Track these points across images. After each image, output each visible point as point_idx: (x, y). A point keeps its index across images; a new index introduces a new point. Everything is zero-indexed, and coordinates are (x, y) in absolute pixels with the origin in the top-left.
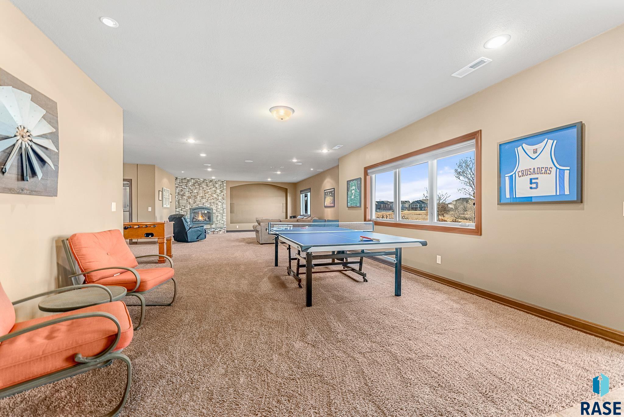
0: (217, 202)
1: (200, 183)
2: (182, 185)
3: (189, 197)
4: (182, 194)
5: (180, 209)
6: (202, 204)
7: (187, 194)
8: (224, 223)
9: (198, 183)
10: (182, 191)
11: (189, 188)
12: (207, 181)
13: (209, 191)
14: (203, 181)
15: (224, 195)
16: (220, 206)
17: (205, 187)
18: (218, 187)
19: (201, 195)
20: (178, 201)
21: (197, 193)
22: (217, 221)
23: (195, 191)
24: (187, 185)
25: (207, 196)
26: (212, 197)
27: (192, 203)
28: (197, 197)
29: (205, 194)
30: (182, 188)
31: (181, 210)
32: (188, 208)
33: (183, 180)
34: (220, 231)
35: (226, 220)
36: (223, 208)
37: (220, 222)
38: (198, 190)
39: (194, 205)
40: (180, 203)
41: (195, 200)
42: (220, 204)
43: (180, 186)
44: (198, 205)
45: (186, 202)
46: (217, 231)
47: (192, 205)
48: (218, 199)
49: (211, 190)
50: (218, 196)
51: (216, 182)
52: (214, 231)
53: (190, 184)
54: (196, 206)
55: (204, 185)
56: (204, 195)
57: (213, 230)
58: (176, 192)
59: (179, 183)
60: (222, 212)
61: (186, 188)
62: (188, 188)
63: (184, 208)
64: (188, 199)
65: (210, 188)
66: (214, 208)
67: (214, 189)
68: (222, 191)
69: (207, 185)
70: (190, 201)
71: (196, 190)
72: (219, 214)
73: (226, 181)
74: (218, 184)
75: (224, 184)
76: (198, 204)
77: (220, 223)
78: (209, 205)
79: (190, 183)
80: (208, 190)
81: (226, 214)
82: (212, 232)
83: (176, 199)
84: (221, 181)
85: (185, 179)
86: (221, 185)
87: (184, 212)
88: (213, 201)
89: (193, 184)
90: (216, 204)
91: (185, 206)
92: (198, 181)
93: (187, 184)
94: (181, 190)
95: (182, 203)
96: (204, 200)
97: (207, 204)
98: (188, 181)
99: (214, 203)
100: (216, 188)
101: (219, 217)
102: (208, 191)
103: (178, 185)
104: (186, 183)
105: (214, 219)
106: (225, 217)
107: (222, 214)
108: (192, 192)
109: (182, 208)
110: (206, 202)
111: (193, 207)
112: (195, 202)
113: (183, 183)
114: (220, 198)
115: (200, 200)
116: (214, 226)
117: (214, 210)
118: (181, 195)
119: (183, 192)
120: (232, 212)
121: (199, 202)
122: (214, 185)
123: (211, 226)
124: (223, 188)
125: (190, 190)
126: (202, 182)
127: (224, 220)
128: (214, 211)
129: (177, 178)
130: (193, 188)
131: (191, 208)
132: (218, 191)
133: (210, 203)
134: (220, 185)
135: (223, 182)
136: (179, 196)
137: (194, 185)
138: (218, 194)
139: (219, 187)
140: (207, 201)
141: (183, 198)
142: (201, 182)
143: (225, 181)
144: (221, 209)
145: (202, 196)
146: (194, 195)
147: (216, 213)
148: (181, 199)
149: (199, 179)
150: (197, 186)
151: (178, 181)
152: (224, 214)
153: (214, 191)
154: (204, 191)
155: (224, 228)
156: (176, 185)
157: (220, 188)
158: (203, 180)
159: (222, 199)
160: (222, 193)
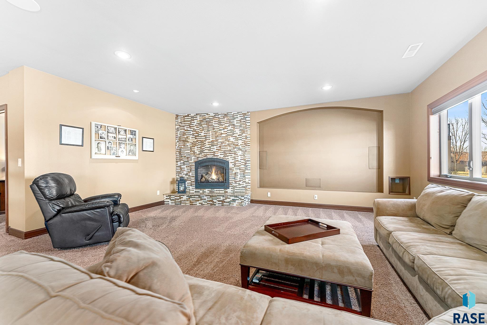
0: (235, 150)
1: (209, 120)
2: (184, 125)
3: (194, 144)
4: (184, 139)
5: (182, 162)
6: (213, 154)
7: (191, 139)
8: (246, 186)
9: (206, 120)
10: (184, 134)
11: (194, 129)
12: (220, 116)
13: (222, 132)
14: (214, 117)
15: (246, 137)
16: (240, 157)
17: (217, 125)
18: (237, 125)
19: (211, 139)
20: (179, 150)
21: (204, 137)
22: (236, 182)
23: (203, 134)
24: (191, 126)
25: (220, 141)
26: (227, 142)
27: (198, 153)
28: (205, 142)
29: (216, 137)
30: (184, 131)
31: (183, 164)
32: (192, 161)
33: (185, 118)
34: (234, 200)
35: (250, 182)
36: (244, 160)
37: (240, 184)
38: (207, 132)
39: (200, 156)
40: (182, 153)
41: (202, 148)
42: (240, 153)
43: (181, 128)
44: (206, 156)
45: (189, 151)
46: (228, 200)
47: (197, 156)
48: (236, 145)
49: (226, 130)
50: (236, 139)
51: (233, 117)
52: (223, 201)
53: (195, 123)
54: (204, 158)
55: (214, 123)
56: (215, 139)
57: (222, 198)
58: (176, 136)
59: (181, 122)
60: (243, 166)
61: (189, 129)
62: (192, 130)
63: (186, 160)
64: (193, 147)
65: (223, 126)
66: (230, 160)
67: (229, 128)
68: (243, 131)
69: (220, 123)
70: (195, 150)
71: (203, 132)
72: (238, 171)
73: (251, 112)
74: (237, 119)
75: (247, 119)
76: (206, 154)
77: (241, 186)
78: (222, 156)
79: (195, 121)
80: (220, 130)
81: (249, 171)
82: (221, 203)
83: (177, 148)
84: (243, 114)
85: (188, 116)
86: (242, 121)
87: (186, 167)
88: (229, 148)
89: (199, 122)
90: (235, 154)
91: (188, 158)
92: (207, 116)
93: (191, 123)
94: (182, 133)
95: (185, 153)
96: (215, 147)
97: (219, 154)
98: (193, 118)
99: (230, 152)
100: (233, 126)
101: (239, 176)
102: (220, 132)
103: (180, 125)
104: (189, 123)
105: (231, 180)
106: (249, 177)
107: (244, 171)
108: (198, 136)
109: (185, 160)
110: (217, 150)
111: (199, 159)
112: (201, 152)
113: (186, 123)
114: (240, 142)
115: (210, 147)
116: (230, 191)
117: (230, 163)
118: (183, 141)
119: (185, 136)
120: (261, 166)
121: (207, 151)
122: (230, 122)
123: (226, 191)
124: (245, 126)
125: (195, 133)
126: (212, 117)
127: (247, 180)
128: (231, 165)
129: (177, 116)
130: (199, 128)
131: (196, 160)
132: (237, 131)
133: (224, 152)
134: (240, 121)
135: (245, 114)
136: (180, 142)
137: (200, 124)
138: (238, 136)
139: (239, 124)
140: (219, 148)
141: (186, 145)
142: (210, 118)
143: (248, 112)
144: (242, 161)
145: (212, 141)
146: (201, 140)
147: (234, 169)
148: (183, 146)
149: (207, 114)
150: (205, 126)
151: (179, 120)
152: (247, 171)
153: (230, 132)
154: (215, 133)
155: (240, 197)
156: (177, 127)
157: (240, 126)
158: (213, 115)
159: (243, 144)
160: (244, 135)
